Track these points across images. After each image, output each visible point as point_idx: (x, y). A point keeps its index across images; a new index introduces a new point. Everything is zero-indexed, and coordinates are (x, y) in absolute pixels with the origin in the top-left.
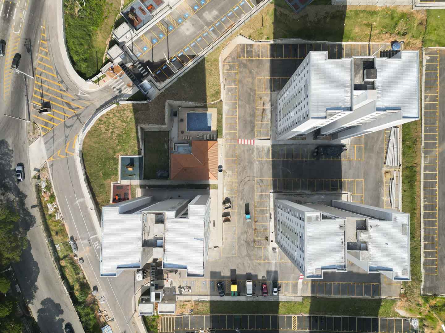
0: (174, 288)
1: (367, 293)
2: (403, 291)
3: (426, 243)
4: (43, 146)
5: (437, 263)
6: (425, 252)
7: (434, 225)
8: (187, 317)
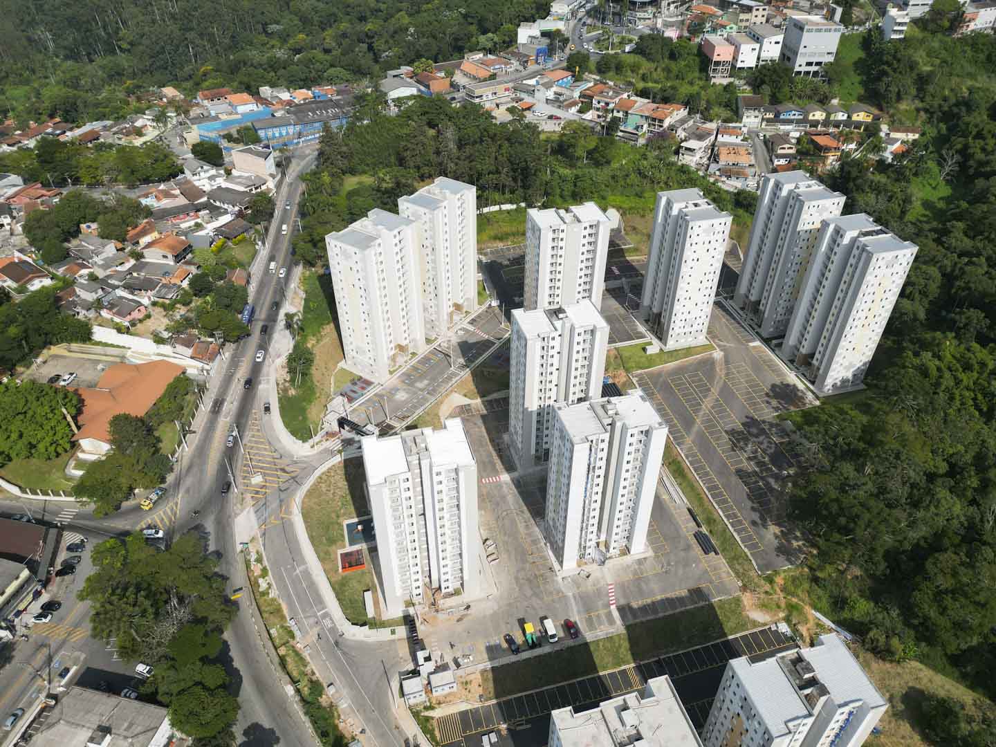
2: (740, 584)
3: (731, 520)
4: (253, 517)
5: (755, 537)
6: (735, 531)
8: (477, 710)
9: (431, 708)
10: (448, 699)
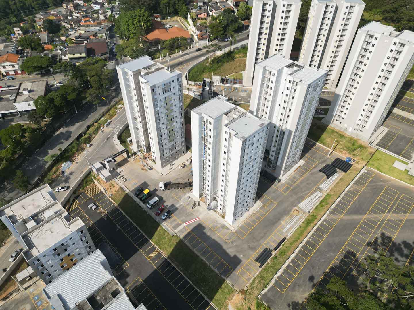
0: (120, 174)
1: (219, 268)
2: (245, 289)
3: (291, 264)
5: (289, 284)
6: (285, 270)
7: (307, 258)
8: (105, 197)
10: (101, 182)
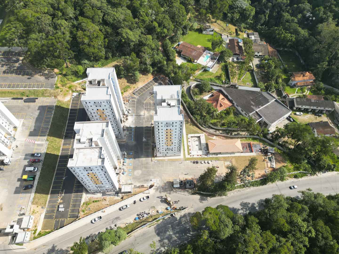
1: (51, 112)
2: (53, 97)
3: (27, 87)
6: (32, 88)
8: (47, 211)
9: (35, 231)
10: (36, 222)
